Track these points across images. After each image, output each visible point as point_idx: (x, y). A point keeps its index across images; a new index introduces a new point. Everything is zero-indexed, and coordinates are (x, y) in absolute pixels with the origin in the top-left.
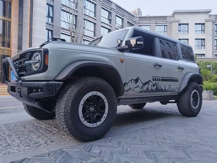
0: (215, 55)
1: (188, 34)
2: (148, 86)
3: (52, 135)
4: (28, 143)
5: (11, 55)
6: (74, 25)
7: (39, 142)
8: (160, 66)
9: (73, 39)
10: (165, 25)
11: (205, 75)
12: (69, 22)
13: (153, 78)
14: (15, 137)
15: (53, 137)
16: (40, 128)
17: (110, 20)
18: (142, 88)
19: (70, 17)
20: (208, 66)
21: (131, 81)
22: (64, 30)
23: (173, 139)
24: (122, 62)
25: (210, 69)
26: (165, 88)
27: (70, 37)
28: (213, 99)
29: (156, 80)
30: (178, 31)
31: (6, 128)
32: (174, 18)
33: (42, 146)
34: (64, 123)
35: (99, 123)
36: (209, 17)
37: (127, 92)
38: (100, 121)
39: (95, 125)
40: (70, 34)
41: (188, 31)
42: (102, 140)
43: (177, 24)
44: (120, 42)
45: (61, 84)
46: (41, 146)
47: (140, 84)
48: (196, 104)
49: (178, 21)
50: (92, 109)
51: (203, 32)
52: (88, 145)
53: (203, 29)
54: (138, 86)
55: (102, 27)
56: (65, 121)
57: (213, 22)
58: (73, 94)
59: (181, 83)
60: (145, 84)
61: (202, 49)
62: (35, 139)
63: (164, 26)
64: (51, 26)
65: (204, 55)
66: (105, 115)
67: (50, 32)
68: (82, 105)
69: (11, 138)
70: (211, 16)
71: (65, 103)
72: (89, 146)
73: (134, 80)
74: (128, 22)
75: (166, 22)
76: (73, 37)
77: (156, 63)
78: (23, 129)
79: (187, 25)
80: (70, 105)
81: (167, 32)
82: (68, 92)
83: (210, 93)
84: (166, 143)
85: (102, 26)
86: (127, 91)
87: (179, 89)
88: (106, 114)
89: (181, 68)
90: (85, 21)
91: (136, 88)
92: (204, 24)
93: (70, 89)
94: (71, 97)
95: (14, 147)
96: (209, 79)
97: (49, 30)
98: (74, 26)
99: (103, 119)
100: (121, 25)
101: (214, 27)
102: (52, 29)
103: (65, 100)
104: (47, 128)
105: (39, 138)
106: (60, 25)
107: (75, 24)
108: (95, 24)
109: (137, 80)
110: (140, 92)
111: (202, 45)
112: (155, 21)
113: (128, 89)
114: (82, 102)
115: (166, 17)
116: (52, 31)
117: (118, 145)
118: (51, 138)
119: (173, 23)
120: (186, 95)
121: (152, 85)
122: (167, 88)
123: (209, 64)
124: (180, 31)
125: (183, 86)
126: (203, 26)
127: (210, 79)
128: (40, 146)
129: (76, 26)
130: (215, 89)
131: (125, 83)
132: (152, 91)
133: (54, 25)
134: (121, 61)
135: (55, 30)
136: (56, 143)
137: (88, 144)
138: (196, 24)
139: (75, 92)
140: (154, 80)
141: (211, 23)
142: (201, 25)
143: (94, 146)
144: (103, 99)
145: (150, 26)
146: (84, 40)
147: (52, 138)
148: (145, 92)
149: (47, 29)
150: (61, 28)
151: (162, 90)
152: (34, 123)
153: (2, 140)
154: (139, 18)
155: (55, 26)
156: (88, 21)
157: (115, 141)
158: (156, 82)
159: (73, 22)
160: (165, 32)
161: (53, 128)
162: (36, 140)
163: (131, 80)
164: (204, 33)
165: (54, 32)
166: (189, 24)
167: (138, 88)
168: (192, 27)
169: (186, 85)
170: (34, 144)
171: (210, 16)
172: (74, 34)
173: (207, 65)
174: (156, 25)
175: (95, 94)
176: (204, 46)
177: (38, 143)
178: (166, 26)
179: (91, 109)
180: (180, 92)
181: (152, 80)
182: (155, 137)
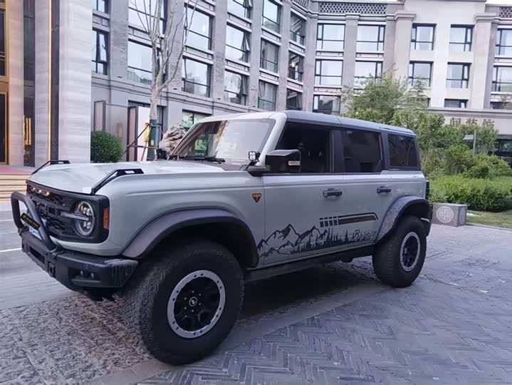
0: (491, 103)
1: (432, 49)
2: (310, 240)
3: (116, 344)
4: (71, 367)
5: (8, 94)
6: (161, 19)
7: (92, 365)
8: (339, 194)
9: (157, 58)
10: (380, 26)
11: (459, 160)
12: (148, 13)
13: (322, 221)
14: (44, 350)
15: (118, 350)
16: (91, 322)
17: (249, 9)
18: (296, 245)
19: (150, 6)
20: (468, 137)
21: (274, 235)
22: (135, 31)
23: (346, 358)
24: (257, 199)
25: (470, 144)
26: (346, 236)
27: (151, 49)
28: (467, 222)
29: (327, 225)
30: (409, 40)
31: (22, 322)
32: (403, 9)
33: (99, 376)
34: (140, 337)
35: (206, 329)
36: (486, 11)
37: (266, 258)
38: (208, 324)
39: (198, 333)
40: (150, 43)
41: (433, 43)
42: (211, 360)
43: (410, 23)
44: (254, 157)
45: (134, 264)
46: (97, 376)
47: (292, 237)
48: (412, 260)
49: (412, 16)
50: (193, 302)
51: (467, 46)
52: (184, 373)
53: (469, 40)
54: (289, 241)
55: (228, 27)
56: (142, 333)
57: (493, 23)
58: (158, 283)
59: (383, 221)
60: (302, 237)
61: (461, 87)
62: (84, 355)
63: (378, 27)
64: (105, 22)
65: (465, 101)
66: (219, 312)
67: (102, 37)
68: (174, 300)
69: (35, 352)
70: (491, 9)
71: (142, 302)
72: (185, 377)
73: (279, 232)
74: (292, 14)
75: (384, 18)
76: (159, 50)
77: (329, 190)
78: (57, 325)
79: (432, 28)
80: (150, 304)
81: (383, 42)
82: (148, 279)
83: (459, 210)
84: (330, 368)
85: (229, 24)
86: (266, 255)
87: (376, 234)
88: (220, 309)
89: (383, 191)
90: (189, 9)
91: (284, 246)
92: (471, 27)
93: (151, 274)
94: (153, 288)
95: (45, 378)
96: (465, 169)
97: (99, 31)
98: (161, 22)
99: (214, 320)
100: (276, 21)
101: (495, 36)
102: (106, 29)
103: (141, 294)
104: (105, 322)
105: (90, 352)
106: (127, 20)
107: (162, 16)
108: (212, 17)
109: (286, 232)
110: (293, 252)
111: (463, 79)
112: (358, 14)
113: (267, 251)
114: (174, 295)
115: (383, 4)
116: (107, 34)
117: (239, 375)
118: (113, 354)
119: (399, 22)
120: (391, 246)
121: (319, 236)
122: (350, 237)
123: (471, 133)
124: (414, 41)
125: (386, 229)
126: (469, 30)
127: (468, 169)
128: (94, 376)
129: (165, 21)
130: (474, 196)
131: (263, 240)
132: (318, 247)
133: (112, 19)
134: (255, 198)
135: (115, 32)
136: (124, 368)
137: (185, 371)
138: (453, 26)
139: (161, 279)
140: (322, 226)
141: (489, 25)
142: (465, 29)
143: (195, 376)
144: (216, 282)
145: (345, 24)
146: (185, 58)
147: (116, 352)
148: (303, 250)
149: (94, 29)
150: (130, 27)
151: (339, 242)
152: (76, 305)
153: (20, 357)
154: (321, 4)
155: (114, 22)
156: (197, 10)
157: (236, 362)
158: (327, 228)
159: (159, 14)
160: (380, 43)
161: (116, 323)
162: (87, 359)
163: (275, 233)
164: (470, 50)
165: (112, 37)
166: (437, 27)
167: (290, 246)
168: (444, 33)
169: (391, 227)
170: (83, 371)
171: (487, 6)
172: (160, 41)
173: (465, 134)
174: (359, 25)
175: (199, 276)
176: (467, 80)
177: (88, 367)
178: (382, 29)
179: (191, 303)
180: (379, 239)
181: (318, 226)
182: (313, 351)
